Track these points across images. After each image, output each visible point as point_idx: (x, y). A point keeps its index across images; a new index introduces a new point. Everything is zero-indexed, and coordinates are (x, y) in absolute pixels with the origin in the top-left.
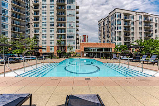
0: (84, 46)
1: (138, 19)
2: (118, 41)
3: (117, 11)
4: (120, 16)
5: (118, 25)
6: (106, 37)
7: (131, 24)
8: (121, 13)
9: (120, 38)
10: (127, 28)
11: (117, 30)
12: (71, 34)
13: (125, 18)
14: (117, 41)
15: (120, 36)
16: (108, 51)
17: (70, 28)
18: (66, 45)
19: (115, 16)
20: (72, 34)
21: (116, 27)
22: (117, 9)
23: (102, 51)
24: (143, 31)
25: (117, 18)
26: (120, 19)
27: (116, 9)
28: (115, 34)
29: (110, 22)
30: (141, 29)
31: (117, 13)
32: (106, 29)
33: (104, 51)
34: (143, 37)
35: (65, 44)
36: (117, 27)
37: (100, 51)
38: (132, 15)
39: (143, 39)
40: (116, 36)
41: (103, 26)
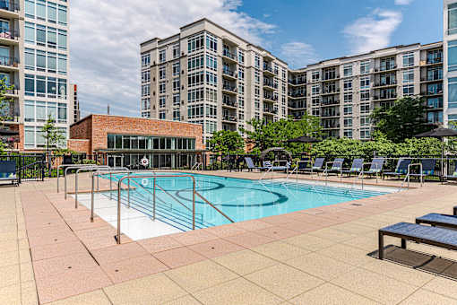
0: (108, 130)
1: (253, 63)
2: (209, 119)
3: (207, 26)
4: (214, 46)
5: (209, 70)
6: (169, 101)
7: (237, 72)
8: (216, 37)
9: (213, 111)
10: (229, 82)
11: (205, 86)
12: (46, 74)
13: (225, 53)
14: (205, 119)
15: (213, 104)
16: (185, 148)
17: (41, 48)
18: (21, 120)
19: (202, 40)
20: (52, 75)
21: (205, 77)
22: (206, 23)
23: (169, 147)
24: (262, 98)
25: (206, 49)
26: (212, 52)
27: (204, 19)
28: (202, 96)
29: (184, 56)
30: (257, 92)
31: (208, 33)
32: (170, 76)
33: (173, 148)
34: (261, 112)
35: (18, 115)
36: (208, 76)
37: (163, 147)
38: (240, 49)
39: (261, 117)
40: (205, 102)
41: (158, 62)
